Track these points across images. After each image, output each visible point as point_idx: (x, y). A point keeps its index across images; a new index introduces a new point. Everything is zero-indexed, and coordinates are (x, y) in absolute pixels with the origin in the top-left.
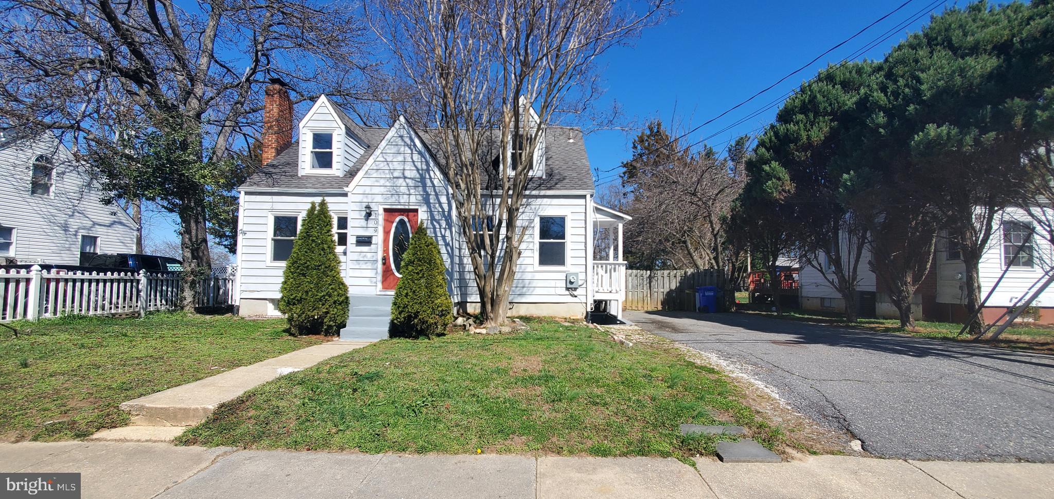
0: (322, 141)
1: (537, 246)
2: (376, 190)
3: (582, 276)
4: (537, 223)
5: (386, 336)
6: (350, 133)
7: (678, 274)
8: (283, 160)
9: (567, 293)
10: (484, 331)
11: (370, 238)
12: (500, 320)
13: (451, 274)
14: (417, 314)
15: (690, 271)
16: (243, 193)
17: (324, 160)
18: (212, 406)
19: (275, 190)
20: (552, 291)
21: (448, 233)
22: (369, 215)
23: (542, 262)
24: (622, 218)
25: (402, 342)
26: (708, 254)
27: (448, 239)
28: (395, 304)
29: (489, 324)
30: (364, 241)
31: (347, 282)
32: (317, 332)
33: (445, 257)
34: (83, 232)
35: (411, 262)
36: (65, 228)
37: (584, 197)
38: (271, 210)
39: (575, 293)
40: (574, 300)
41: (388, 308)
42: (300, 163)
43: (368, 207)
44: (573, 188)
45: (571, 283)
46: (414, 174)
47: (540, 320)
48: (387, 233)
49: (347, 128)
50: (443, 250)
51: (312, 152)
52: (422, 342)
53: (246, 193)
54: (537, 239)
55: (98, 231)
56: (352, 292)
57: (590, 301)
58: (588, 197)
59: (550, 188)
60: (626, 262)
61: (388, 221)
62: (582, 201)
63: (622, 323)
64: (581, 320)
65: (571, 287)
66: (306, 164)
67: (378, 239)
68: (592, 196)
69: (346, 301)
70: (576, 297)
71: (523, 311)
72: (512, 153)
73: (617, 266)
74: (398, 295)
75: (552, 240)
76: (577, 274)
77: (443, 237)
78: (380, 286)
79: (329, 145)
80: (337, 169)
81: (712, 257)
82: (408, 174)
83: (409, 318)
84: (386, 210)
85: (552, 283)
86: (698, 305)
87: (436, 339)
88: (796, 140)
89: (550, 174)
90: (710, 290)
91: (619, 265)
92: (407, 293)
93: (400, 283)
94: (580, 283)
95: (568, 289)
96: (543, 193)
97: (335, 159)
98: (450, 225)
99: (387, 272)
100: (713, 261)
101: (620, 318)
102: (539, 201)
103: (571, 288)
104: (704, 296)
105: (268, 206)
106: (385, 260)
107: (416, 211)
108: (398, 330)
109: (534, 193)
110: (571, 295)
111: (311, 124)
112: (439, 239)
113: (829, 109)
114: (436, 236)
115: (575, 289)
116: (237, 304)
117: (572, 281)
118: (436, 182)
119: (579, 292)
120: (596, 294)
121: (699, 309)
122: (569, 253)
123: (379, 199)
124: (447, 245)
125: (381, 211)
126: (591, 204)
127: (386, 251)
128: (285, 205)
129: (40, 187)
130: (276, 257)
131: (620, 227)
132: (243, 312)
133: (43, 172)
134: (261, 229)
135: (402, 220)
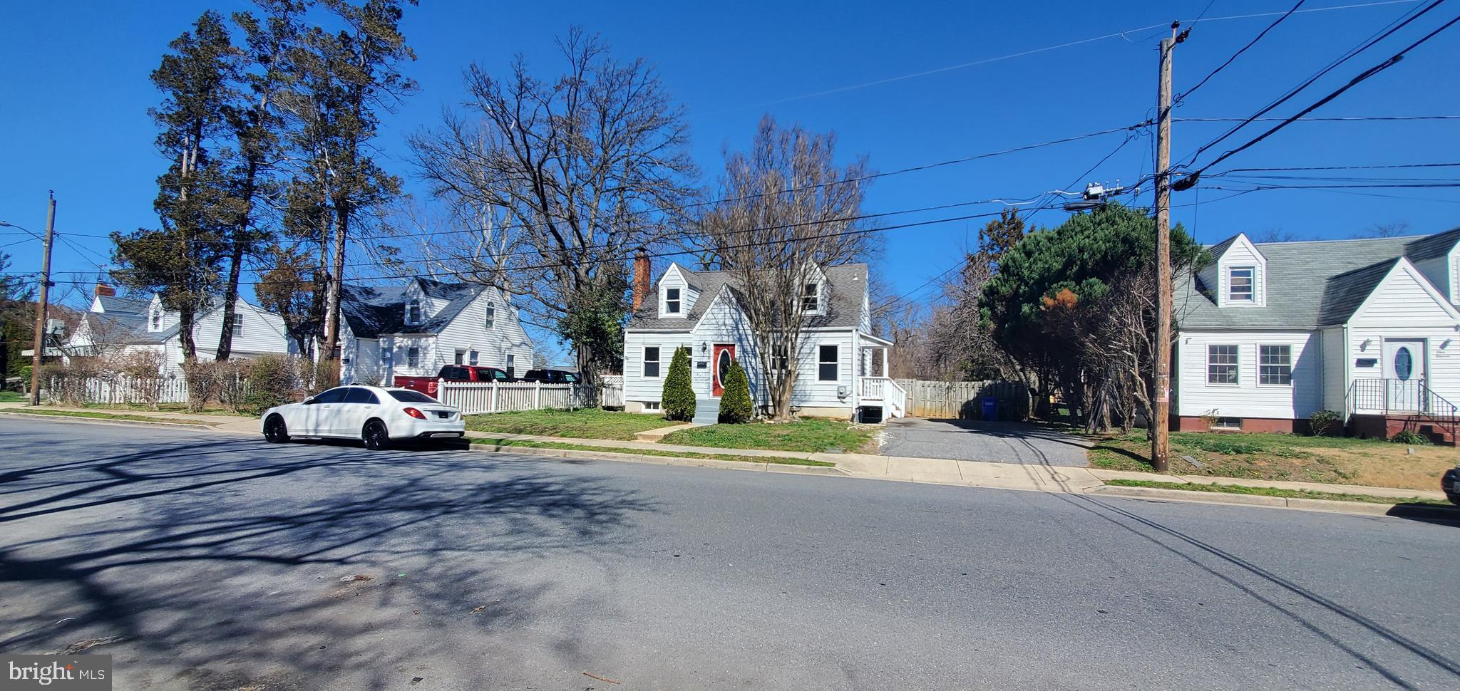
0: (673, 294)
1: (817, 367)
2: (708, 332)
3: (849, 389)
4: (817, 350)
5: (717, 422)
6: (691, 287)
7: (976, 386)
8: (646, 306)
9: (839, 400)
10: (772, 422)
11: (706, 363)
12: (784, 416)
13: (755, 386)
14: (733, 410)
16: (627, 332)
17: (674, 307)
18: (663, 435)
19: (646, 330)
20: (828, 399)
21: (753, 360)
22: (705, 348)
23: (821, 378)
24: (886, 344)
25: (726, 426)
27: (753, 364)
28: (721, 404)
29: (776, 419)
30: (702, 365)
31: (695, 391)
32: (681, 420)
33: (752, 376)
34: (507, 353)
35: (729, 381)
36: (500, 349)
37: (851, 331)
38: (643, 343)
39: (844, 400)
40: (844, 405)
41: (717, 407)
42: (659, 310)
43: (704, 344)
44: (843, 324)
45: (841, 393)
46: (731, 322)
47: (815, 418)
48: (715, 361)
49: (689, 284)
50: (750, 371)
51: (667, 302)
52: (735, 425)
53: (629, 333)
54: (817, 361)
55: (515, 351)
56: (698, 398)
57: (855, 406)
58: (854, 331)
59: (825, 325)
60: (890, 378)
61: (716, 354)
62: (849, 334)
63: (882, 423)
64: (847, 420)
65: (841, 396)
66: (663, 312)
67: (710, 365)
69: (695, 403)
70: (845, 403)
71: (805, 412)
73: (882, 381)
74: (723, 399)
75: (828, 363)
76: (845, 387)
77: (750, 362)
78: (711, 393)
79: (678, 297)
80: (683, 313)
82: (727, 323)
83: (729, 412)
84: (715, 345)
85: (828, 393)
87: (743, 425)
88: (998, 292)
89: (829, 313)
91: (885, 379)
92: (727, 398)
93: (724, 392)
94: (848, 393)
95: (839, 397)
96: (820, 329)
97: (681, 306)
98: (755, 356)
99: (716, 386)
101: (883, 420)
102: (817, 334)
105: (642, 341)
106: (715, 377)
107: (734, 345)
108: (722, 419)
109: (814, 329)
110: (841, 402)
111: (666, 283)
112: (748, 364)
113: (1015, 272)
114: (746, 362)
115: (844, 398)
116: (624, 404)
117: (842, 391)
118: (746, 327)
119: (847, 400)
120: (863, 402)
122: (840, 372)
123: (709, 338)
124: (753, 368)
125: (712, 347)
126: (856, 336)
127: (715, 371)
128: (652, 340)
129: (489, 323)
130: (647, 374)
131: (885, 350)
132: (627, 410)
133: (490, 312)
134: (638, 355)
135: (725, 352)
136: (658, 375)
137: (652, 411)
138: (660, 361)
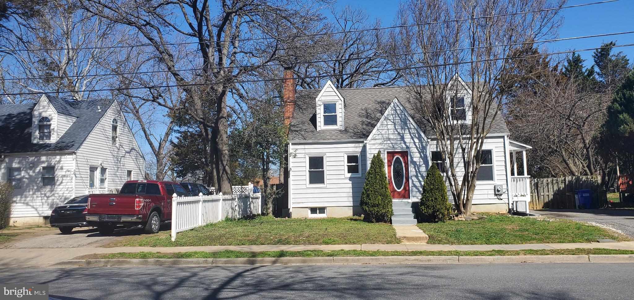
0: (330, 108)
2: (381, 142)
3: (504, 187)
6: (344, 99)
9: (496, 197)
10: (464, 219)
15: (569, 178)
16: (290, 144)
17: (333, 120)
18: (428, 236)
19: (310, 141)
20: (486, 197)
24: (525, 147)
26: (582, 163)
37: (503, 137)
38: (307, 153)
39: (501, 197)
40: (500, 201)
42: (317, 123)
43: (379, 151)
44: (495, 132)
45: (498, 191)
48: (389, 165)
51: (324, 115)
52: (440, 224)
53: (293, 144)
57: (511, 202)
58: (506, 137)
60: (530, 176)
61: (390, 159)
62: (502, 140)
63: (530, 215)
64: (507, 213)
65: (497, 193)
66: (321, 125)
68: (508, 136)
70: (501, 199)
72: (451, 110)
73: (524, 179)
75: (484, 165)
76: (501, 186)
79: (334, 111)
80: (340, 125)
81: (586, 166)
85: (486, 192)
86: (577, 204)
90: (585, 192)
91: (525, 178)
92: (432, 200)
94: (504, 191)
95: (496, 195)
97: (338, 119)
100: (586, 169)
101: (528, 212)
103: (499, 194)
104: (582, 196)
105: (305, 151)
106: (390, 182)
107: (407, 152)
110: (498, 199)
111: (323, 98)
115: (501, 195)
116: (291, 210)
117: (499, 189)
119: (504, 196)
120: (514, 198)
121: (579, 207)
122: (496, 173)
123: (384, 146)
125: (386, 153)
126: (507, 141)
127: (389, 176)
128: (316, 150)
129: (114, 139)
130: (312, 181)
131: (524, 153)
132: (294, 216)
133: (115, 128)
134: (303, 164)
135: (397, 158)
136: (323, 182)
137: (318, 216)
138: (325, 168)
